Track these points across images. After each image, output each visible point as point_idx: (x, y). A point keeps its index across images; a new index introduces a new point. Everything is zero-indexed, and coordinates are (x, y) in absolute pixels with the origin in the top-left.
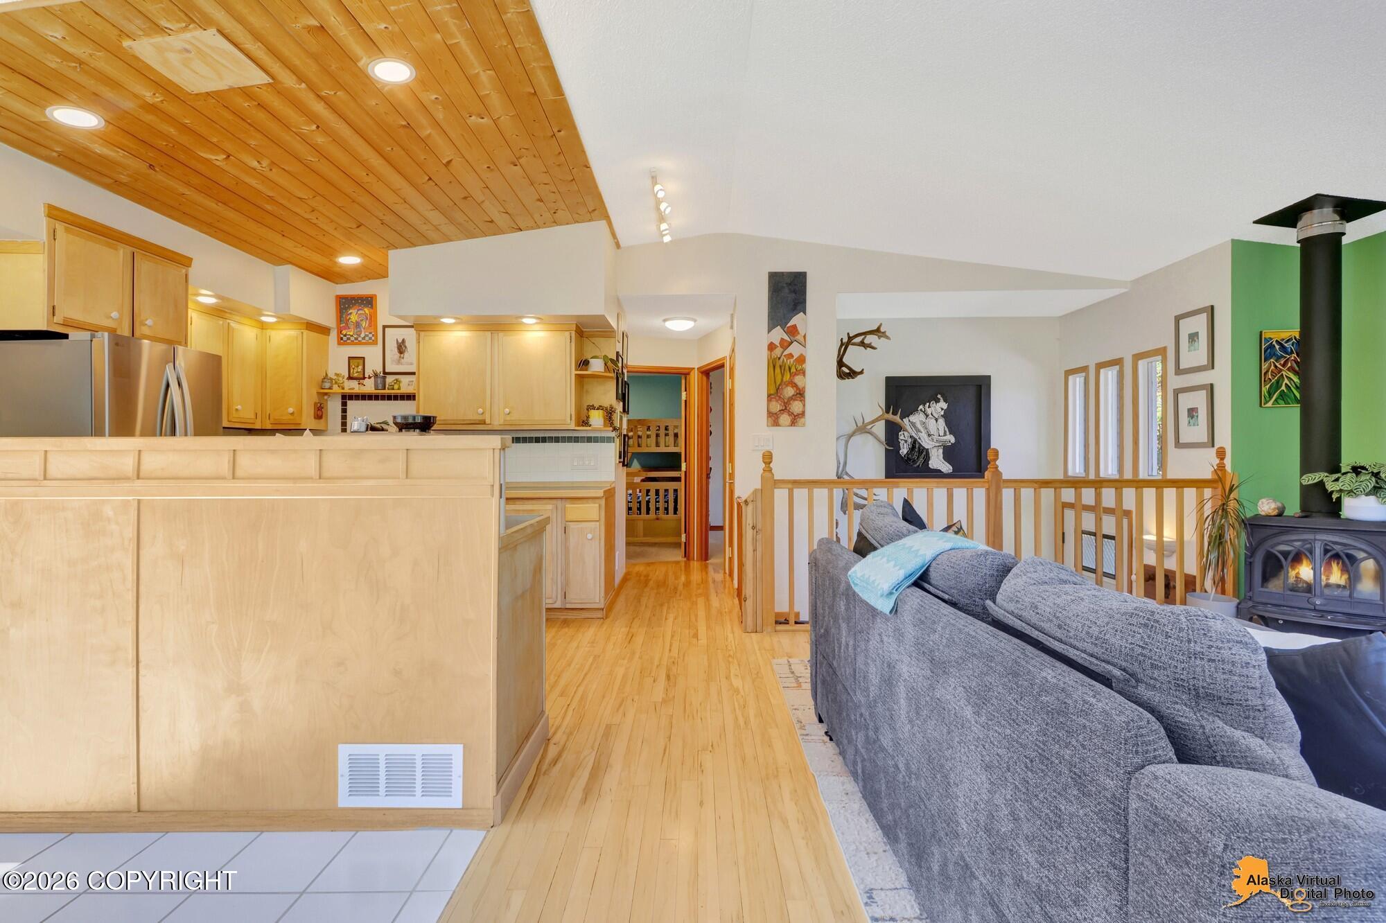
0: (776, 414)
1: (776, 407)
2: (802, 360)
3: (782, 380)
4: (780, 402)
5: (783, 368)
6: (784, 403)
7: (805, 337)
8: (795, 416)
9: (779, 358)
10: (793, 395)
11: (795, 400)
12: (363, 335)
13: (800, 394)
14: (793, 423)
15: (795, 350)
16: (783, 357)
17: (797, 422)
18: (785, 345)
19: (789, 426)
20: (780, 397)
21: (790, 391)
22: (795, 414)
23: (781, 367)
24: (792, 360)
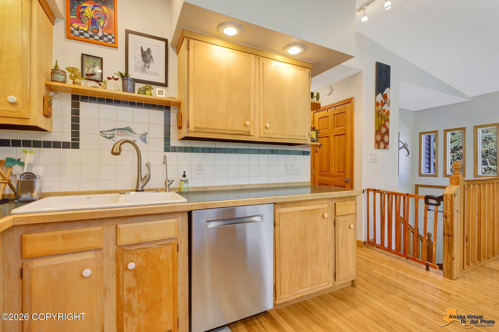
0: (379, 142)
1: (379, 138)
2: (388, 113)
3: (381, 123)
4: (380, 136)
5: (382, 117)
6: (382, 136)
7: (389, 101)
8: (386, 144)
9: (380, 111)
10: (385, 132)
11: (386, 135)
12: (100, 34)
13: (387, 132)
14: (385, 148)
15: (386, 107)
16: (382, 111)
17: (386, 147)
18: (383, 104)
19: (383, 149)
20: (380, 133)
21: (384, 130)
22: (386, 142)
23: (381, 116)
24: (385, 113)
